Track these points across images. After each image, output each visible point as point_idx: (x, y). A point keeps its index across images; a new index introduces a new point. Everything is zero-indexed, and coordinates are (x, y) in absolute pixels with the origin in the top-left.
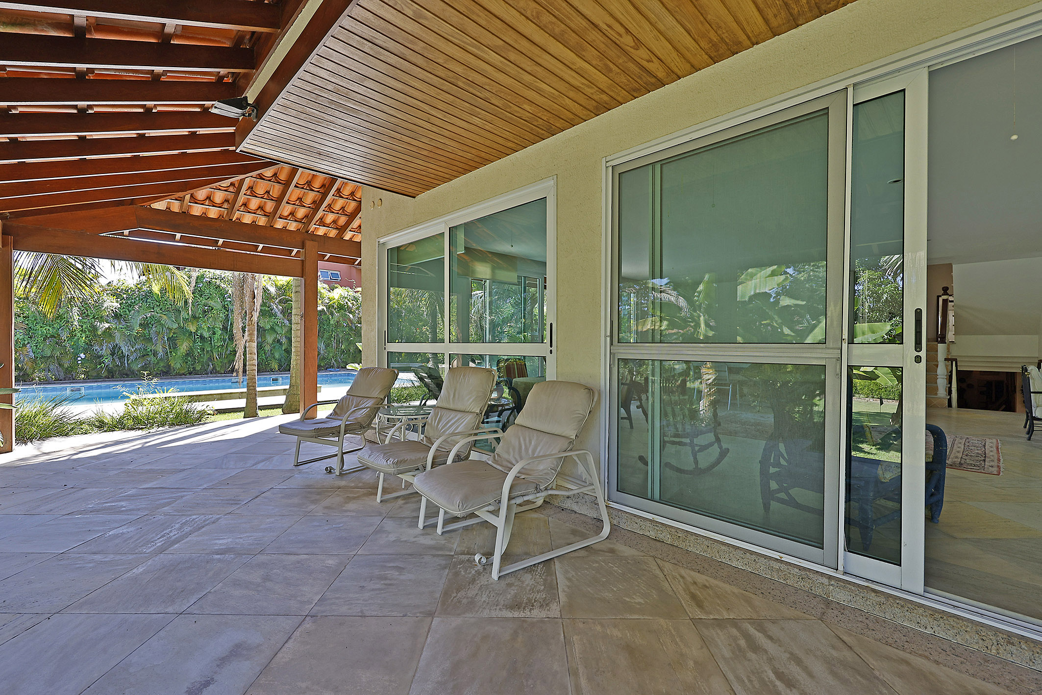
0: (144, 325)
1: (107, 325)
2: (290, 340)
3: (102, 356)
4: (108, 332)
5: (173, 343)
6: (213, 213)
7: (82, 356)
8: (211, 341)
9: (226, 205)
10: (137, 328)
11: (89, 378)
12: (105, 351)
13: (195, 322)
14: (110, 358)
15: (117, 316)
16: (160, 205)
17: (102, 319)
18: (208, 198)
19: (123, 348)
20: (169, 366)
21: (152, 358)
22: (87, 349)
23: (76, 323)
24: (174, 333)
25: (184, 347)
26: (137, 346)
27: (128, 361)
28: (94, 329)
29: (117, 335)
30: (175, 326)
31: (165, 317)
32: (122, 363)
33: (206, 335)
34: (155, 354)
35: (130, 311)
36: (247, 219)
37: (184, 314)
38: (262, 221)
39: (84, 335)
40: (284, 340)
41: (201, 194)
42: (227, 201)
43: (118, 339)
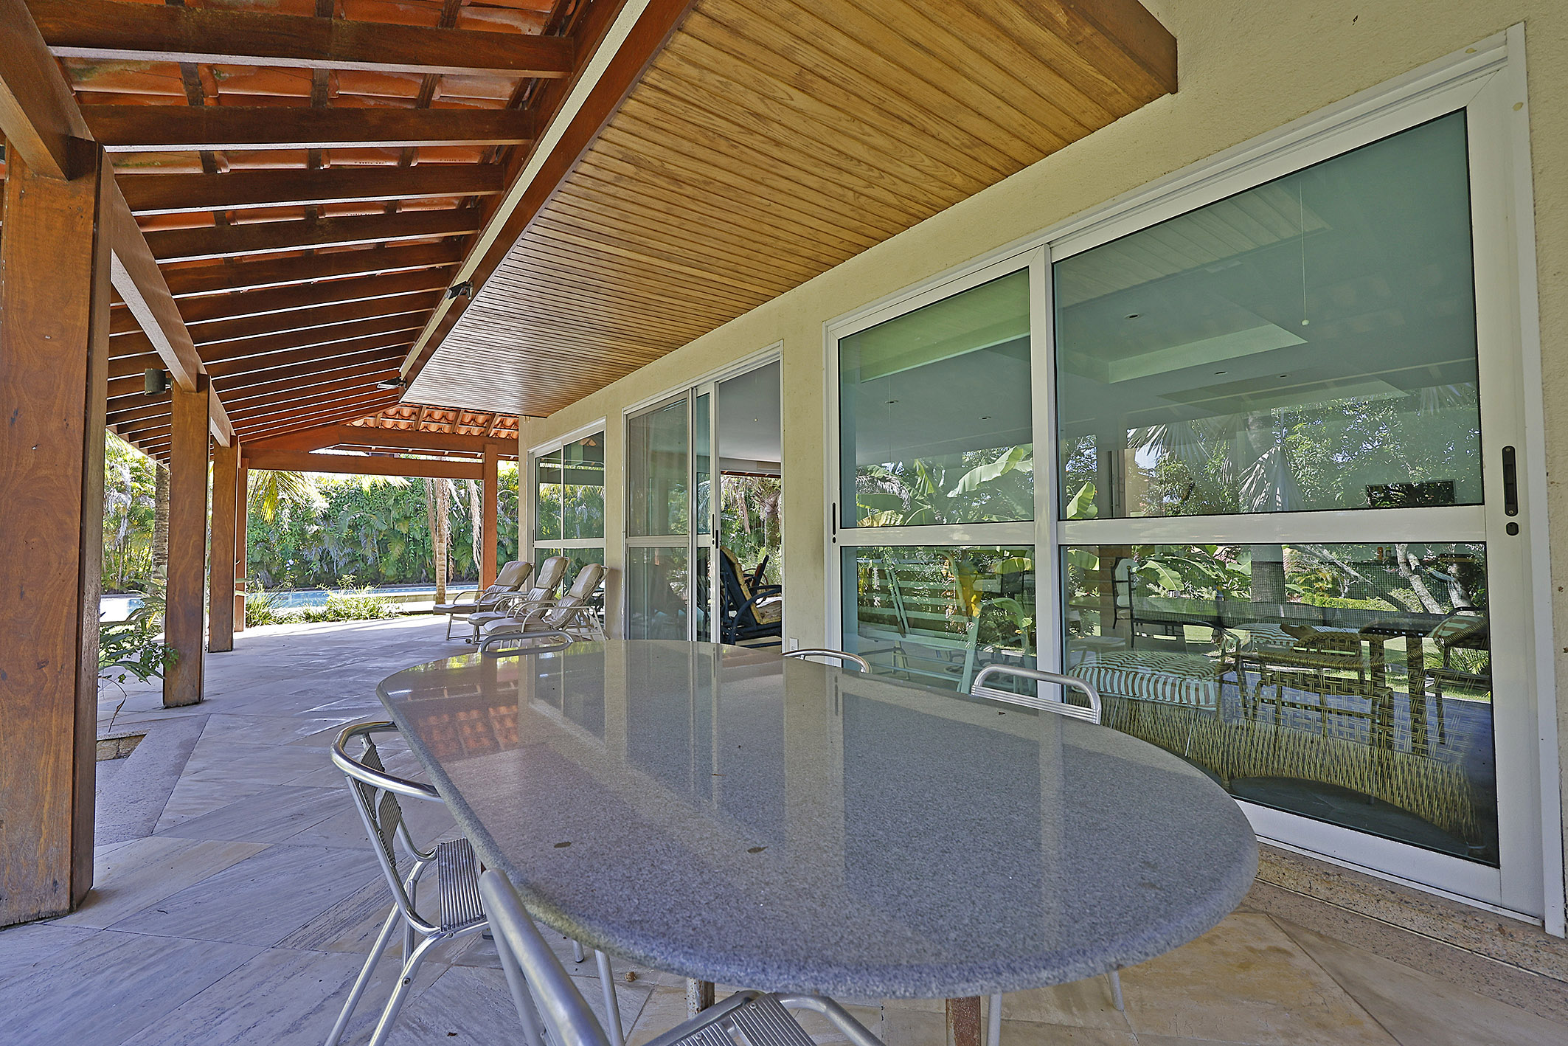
0: (354, 527)
1: (316, 528)
2: (515, 542)
3: (310, 562)
4: (316, 536)
5: (383, 547)
6: (403, 425)
7: (291, 562)
8: (423, 544)
9: (413, 417)
10: (346, 530)
11: (297, 585)
12: (314, 557)
13: (406, 522)
14: (318, 564)
15: (326, 517)
16: (358, 423)
17: (311, 521)
18: (398, 412)
19: (332, 553)
20: (379, 573)
21: (361, 565)
22: (297, 553)
23: (286, 526)
24: (384, 536)
25: (396, 550)
26: (346, 551)
27: (337, 567)
28: (303, 532)
29: (327, 538)
30: (384, 528)
31: (374, 517)
32: (331, 570)
33: (418, 537)
34: (364, 559)
35: (339, 512)
36: (433, 428)
37: (394, 514)
38: (447, 429)
39: (293, 539)
40: (507, 542)
41: (391, 411)
42: (414, 413)
43: (329, 544)
